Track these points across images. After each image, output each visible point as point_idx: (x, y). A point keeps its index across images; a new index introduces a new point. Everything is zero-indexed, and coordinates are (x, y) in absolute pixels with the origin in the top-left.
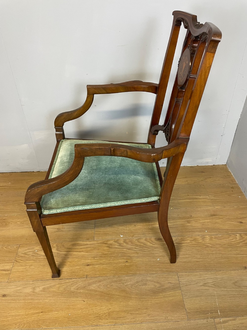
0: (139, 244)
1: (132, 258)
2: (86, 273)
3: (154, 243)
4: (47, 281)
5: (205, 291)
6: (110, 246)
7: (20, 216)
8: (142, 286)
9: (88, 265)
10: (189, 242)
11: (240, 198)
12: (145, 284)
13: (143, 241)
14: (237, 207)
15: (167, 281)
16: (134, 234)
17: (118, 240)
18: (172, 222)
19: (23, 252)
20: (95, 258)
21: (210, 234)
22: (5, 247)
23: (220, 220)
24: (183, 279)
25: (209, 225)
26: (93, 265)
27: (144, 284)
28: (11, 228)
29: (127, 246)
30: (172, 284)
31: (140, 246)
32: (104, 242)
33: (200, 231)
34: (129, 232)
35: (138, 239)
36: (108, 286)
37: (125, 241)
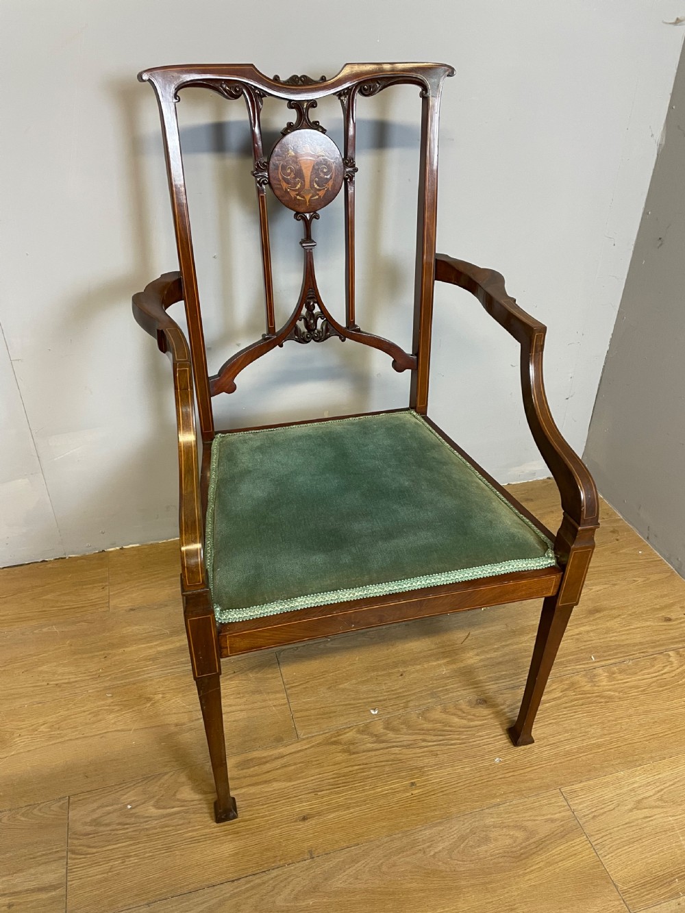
0: (430, 726)
1: (424, 772)
2: (306, 845)
3: (469, 717)
4: (193, 895)
5: (646, 823)
6: (350, 749)
7: (40, 705)
8: (479, 846)
9: (304, 819)
10: (558, 694)
11: (641, 555)
12: (486, 840)
13: (437, 716)
14: (643, 579)
15: (539, 818)
16: (409, 699)
17: (367, 726)
18: (498, 648)
19: (88, 820)
20: (319, 793)
21: (603, 663)
22: (23, 815)
23: (615, 620)
24: (581, 803)
25: (594, 638)
26: (319, 814)
27: (483, 838)
28: (22, 751)
29: (398, 740)
30: (558, 824)
31: (434, 730)
32: (331, 738)
33: (578, 661)
34: (391, 697)
35: (423, 713)
36: (384, 869)
37: (388, 726)
